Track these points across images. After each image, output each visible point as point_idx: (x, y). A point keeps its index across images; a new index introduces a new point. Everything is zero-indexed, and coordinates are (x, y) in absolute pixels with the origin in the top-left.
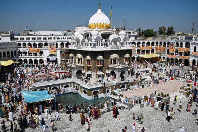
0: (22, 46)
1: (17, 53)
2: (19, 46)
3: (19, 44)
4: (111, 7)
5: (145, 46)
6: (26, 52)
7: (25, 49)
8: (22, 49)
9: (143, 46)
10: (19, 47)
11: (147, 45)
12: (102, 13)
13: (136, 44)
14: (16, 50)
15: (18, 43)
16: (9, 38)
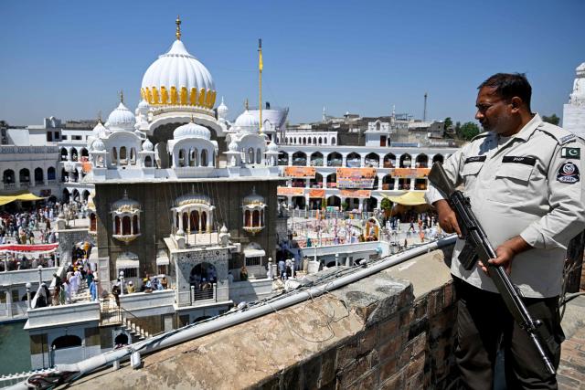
0: (69, 157)
1: (58, 174)
2: (64, 157)
3: (64, 152)
4: (260, 40)
5: (410, 166)
6: (76, 170)
7: (73, 164)
8: (69, 165)
9: (402, 166)
10: (63, 159)
11: (418, 164)
12: (186, 53)
13: (381, 161)
14: (54, 166)
15: (60, 148)
16: (44, 136)
